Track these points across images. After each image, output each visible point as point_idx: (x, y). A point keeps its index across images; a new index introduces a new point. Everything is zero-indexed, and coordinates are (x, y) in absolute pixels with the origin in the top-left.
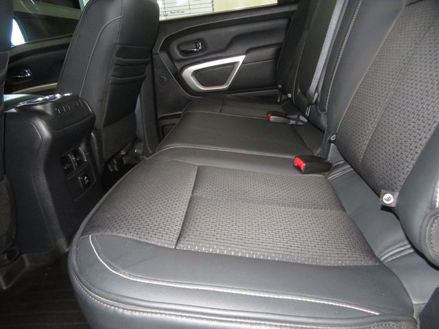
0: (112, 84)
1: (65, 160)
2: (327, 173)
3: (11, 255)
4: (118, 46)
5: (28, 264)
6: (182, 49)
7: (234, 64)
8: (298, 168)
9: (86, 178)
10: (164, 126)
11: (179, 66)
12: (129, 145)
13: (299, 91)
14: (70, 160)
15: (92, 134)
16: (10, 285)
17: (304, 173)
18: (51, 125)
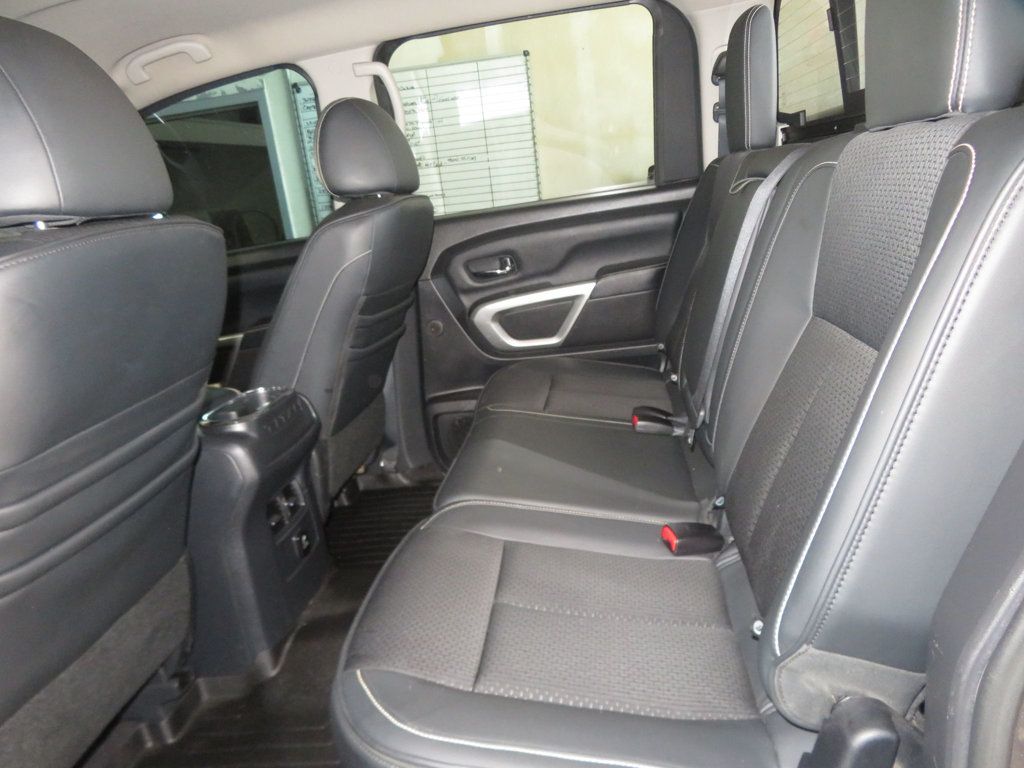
0: (350, 360)
1: (273, 509)
2: (716, 555)
3: (183, 678)
4: (363, 299)
5: (205, 697)
6: (474, 270)
7: (574, 299)
8: (668, 545)
9: (304, 538)
10: (436, 417)
11: (467, 301)
12: (371, 457)
13: (686, 381)
14: (278, 506)
15: (314, 453)
16: (181, 734)
17: (678, 554)
18: (258, 454)
